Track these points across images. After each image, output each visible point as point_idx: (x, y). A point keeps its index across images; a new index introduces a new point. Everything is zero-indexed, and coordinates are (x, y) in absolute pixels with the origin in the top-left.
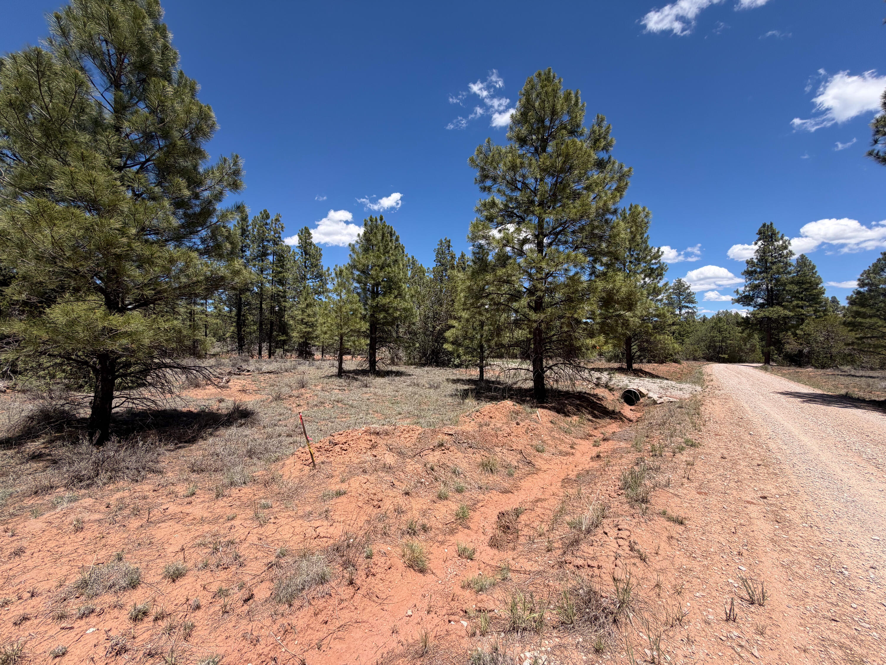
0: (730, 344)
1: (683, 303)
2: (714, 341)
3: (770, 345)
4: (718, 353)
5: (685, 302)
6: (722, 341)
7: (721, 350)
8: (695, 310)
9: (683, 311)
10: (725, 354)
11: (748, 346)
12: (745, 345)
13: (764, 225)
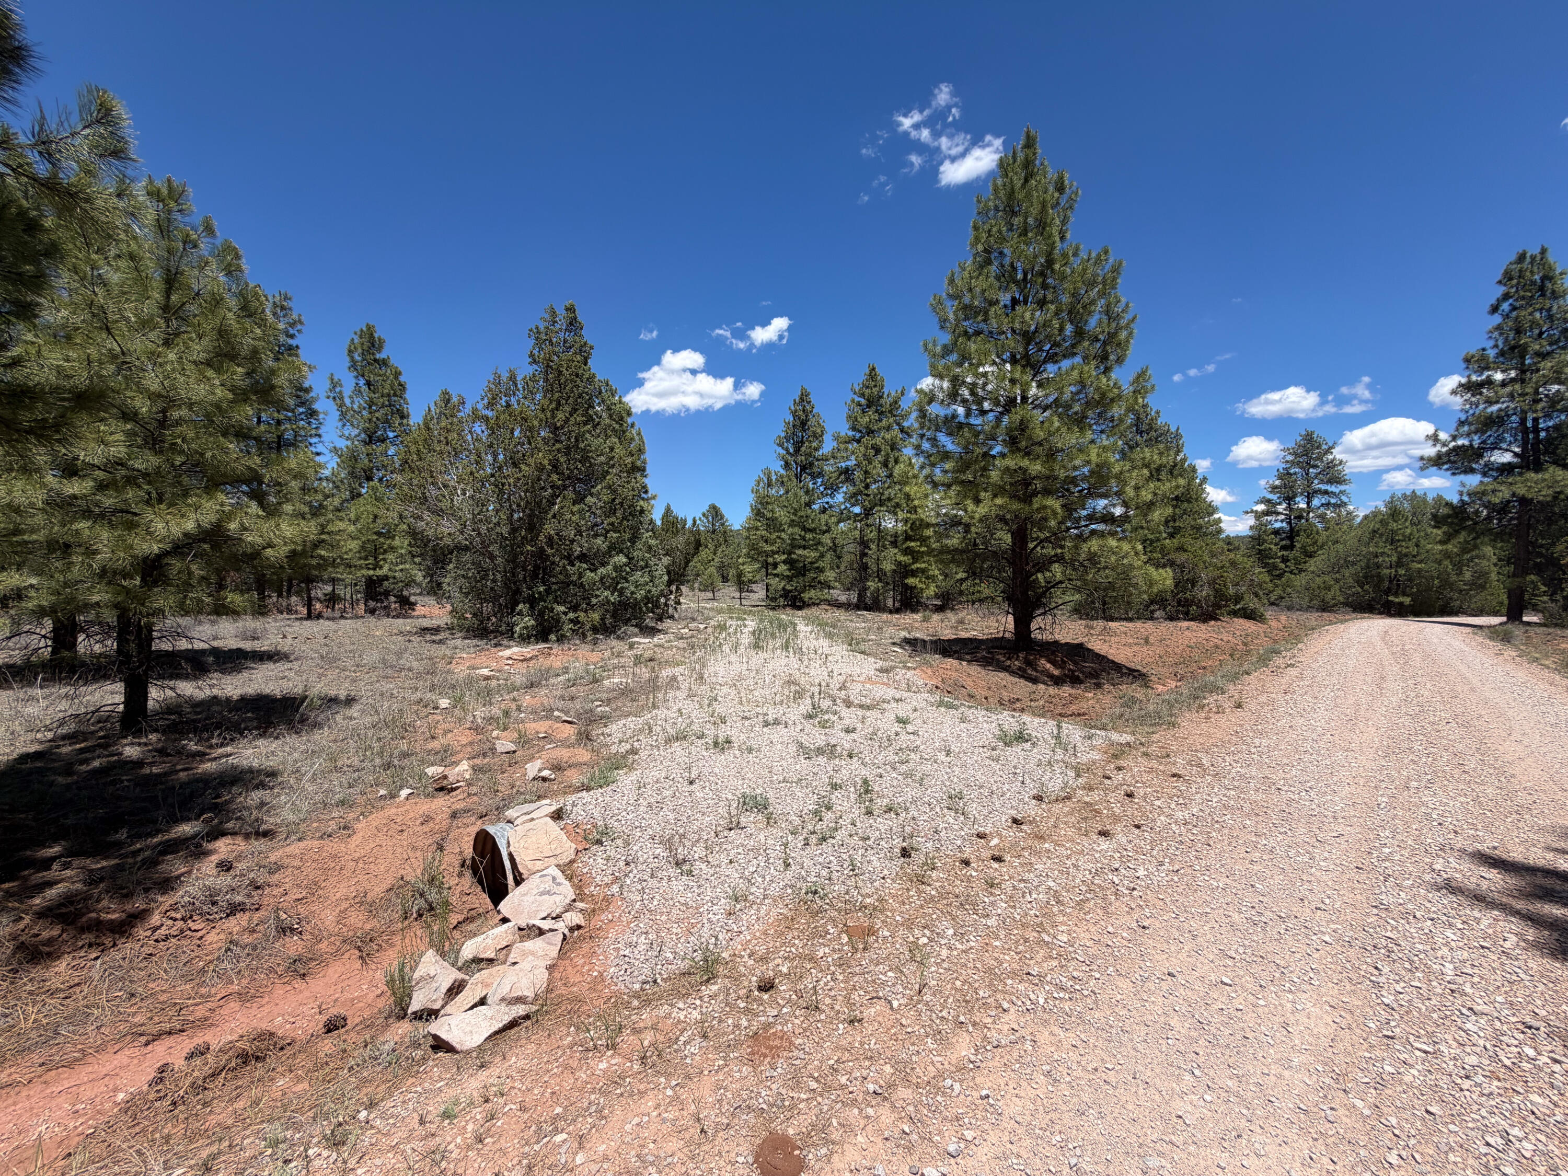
0: (1420, 570)
1: (1317, 485)
2: (1378, 566)
3: (1526, 572)
4: (1388, 592)
5: (1322, 482)
6: (1399, 564)
7: (1396, 586)
8: (1344, 498)
9: (1316, 502)
10: (1404, 594)
11: (1468, 575)
12: (1460, 573)
13: (1522, 258)
